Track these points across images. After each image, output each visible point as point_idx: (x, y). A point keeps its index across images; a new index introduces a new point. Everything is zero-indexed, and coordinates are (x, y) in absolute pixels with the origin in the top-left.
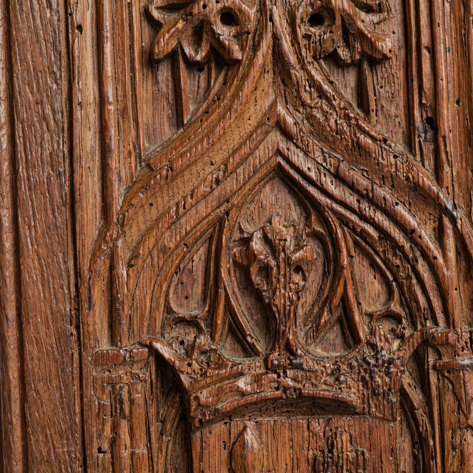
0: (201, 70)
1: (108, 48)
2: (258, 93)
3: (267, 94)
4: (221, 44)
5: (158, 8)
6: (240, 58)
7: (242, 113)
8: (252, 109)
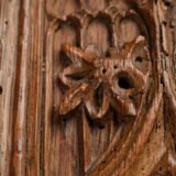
0: (101, 127)
1: (22, 105)
2: (151, 145)
3: (159, 147)
4: (118, 102)
5: (67, 76)
6: (134, 113)
7: (136, 162)
8: (145, 160)
